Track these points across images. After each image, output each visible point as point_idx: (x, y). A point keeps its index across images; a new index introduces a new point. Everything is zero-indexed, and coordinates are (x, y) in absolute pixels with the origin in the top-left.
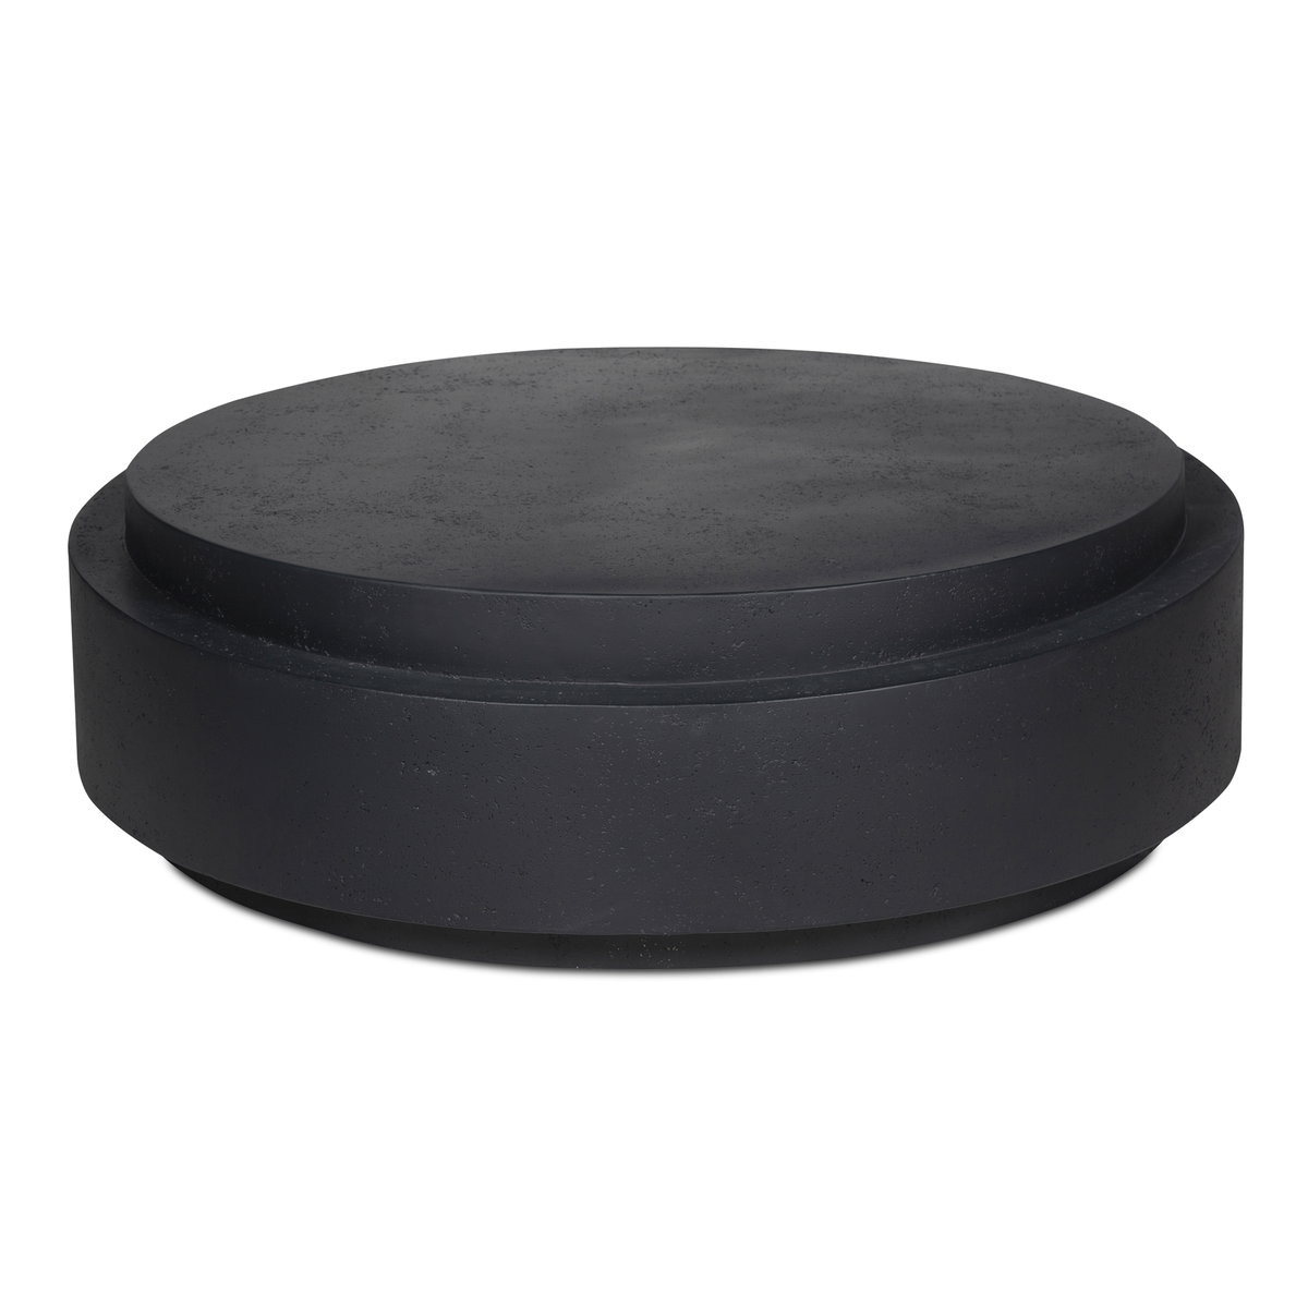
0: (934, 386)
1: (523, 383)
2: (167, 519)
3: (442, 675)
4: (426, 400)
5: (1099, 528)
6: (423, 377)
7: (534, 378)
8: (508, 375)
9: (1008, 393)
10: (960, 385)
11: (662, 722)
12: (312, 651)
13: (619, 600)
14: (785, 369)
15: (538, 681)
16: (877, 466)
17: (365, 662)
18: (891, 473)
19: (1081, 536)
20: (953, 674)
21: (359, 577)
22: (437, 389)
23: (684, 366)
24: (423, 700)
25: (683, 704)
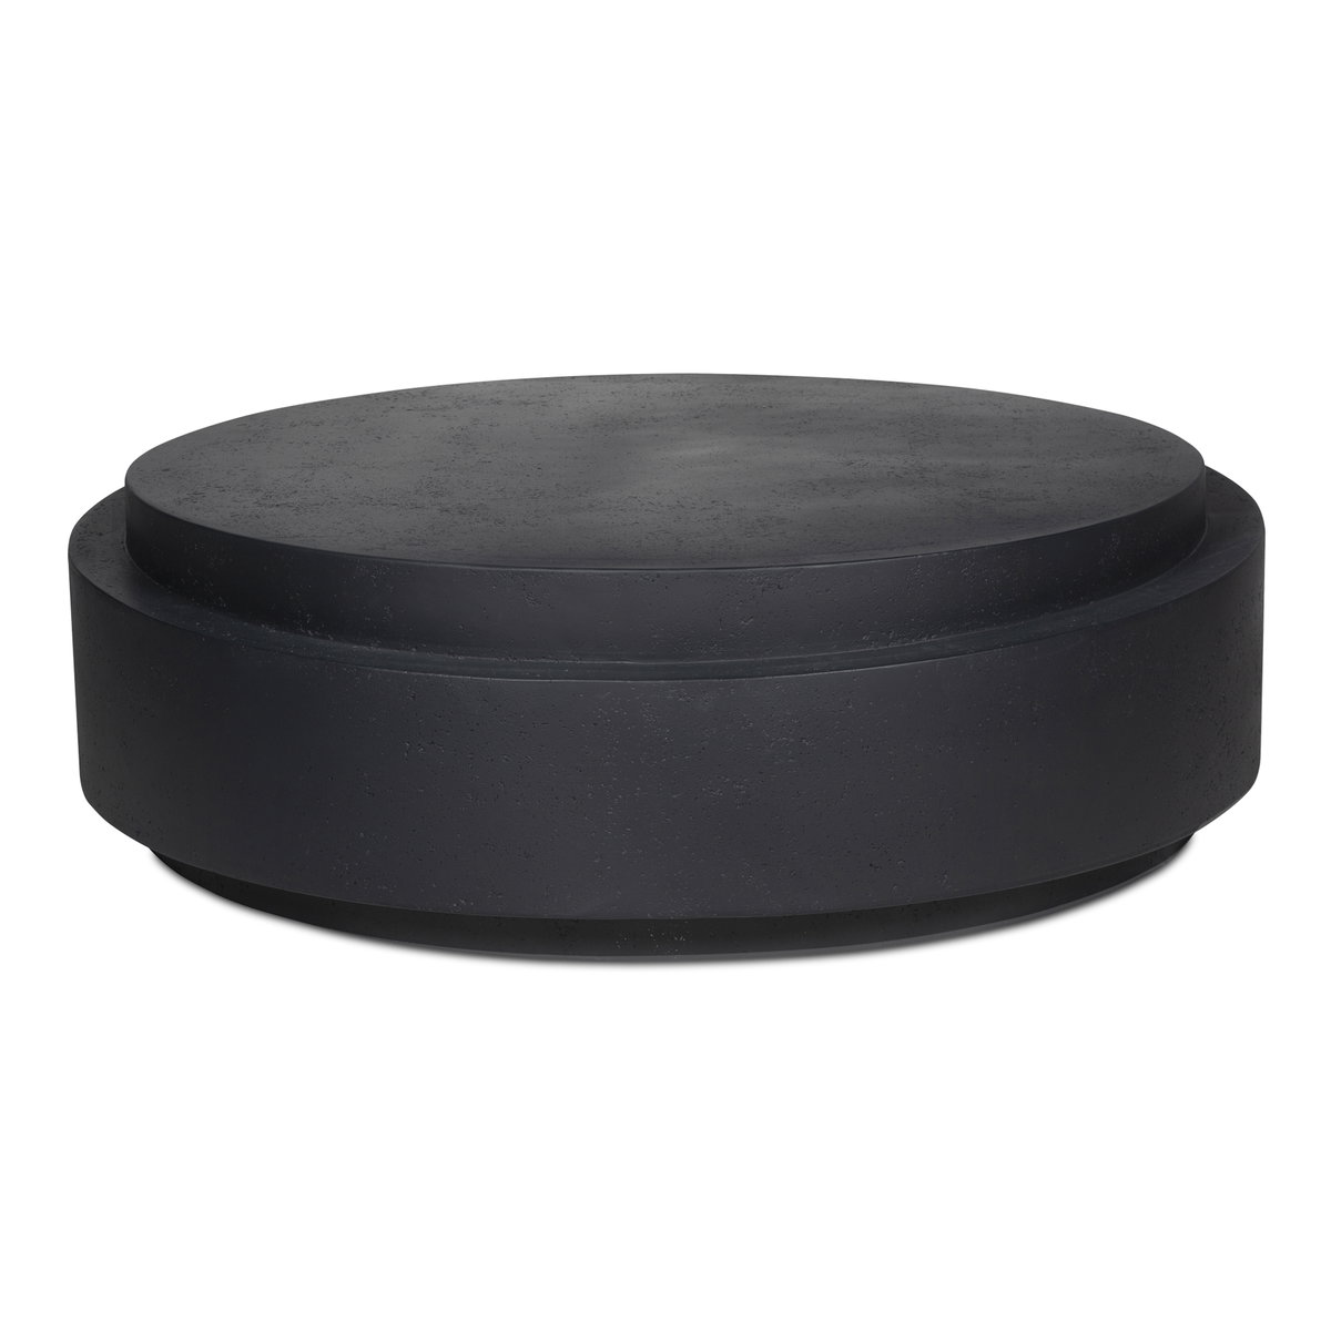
0: (953, 404)
1: (533, 403)
2: (168, 510)
3: (447, 656)
4: (434, 416)
5: (1115, 516)
6: (431, 398)
7: (545, 399)
8: (518, 396)
9: (1028, 410)
10: (981, 404)
11: (670, 697)
12: (315, 636)
13: (626, 574)
14: (802, 392)
15: (544, 660)
16: (892, 468)
17: (369, 645)
18: (906, 473)
19: (1096, 522)
20: (964, 653)
21: (363, 556)
22: (445, 408)
23: (698, 389)
24: (428, 677)
25: (691, 679)
